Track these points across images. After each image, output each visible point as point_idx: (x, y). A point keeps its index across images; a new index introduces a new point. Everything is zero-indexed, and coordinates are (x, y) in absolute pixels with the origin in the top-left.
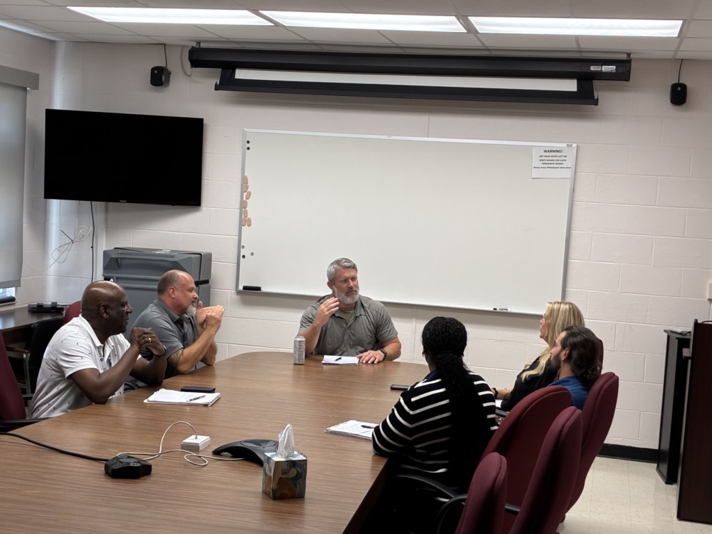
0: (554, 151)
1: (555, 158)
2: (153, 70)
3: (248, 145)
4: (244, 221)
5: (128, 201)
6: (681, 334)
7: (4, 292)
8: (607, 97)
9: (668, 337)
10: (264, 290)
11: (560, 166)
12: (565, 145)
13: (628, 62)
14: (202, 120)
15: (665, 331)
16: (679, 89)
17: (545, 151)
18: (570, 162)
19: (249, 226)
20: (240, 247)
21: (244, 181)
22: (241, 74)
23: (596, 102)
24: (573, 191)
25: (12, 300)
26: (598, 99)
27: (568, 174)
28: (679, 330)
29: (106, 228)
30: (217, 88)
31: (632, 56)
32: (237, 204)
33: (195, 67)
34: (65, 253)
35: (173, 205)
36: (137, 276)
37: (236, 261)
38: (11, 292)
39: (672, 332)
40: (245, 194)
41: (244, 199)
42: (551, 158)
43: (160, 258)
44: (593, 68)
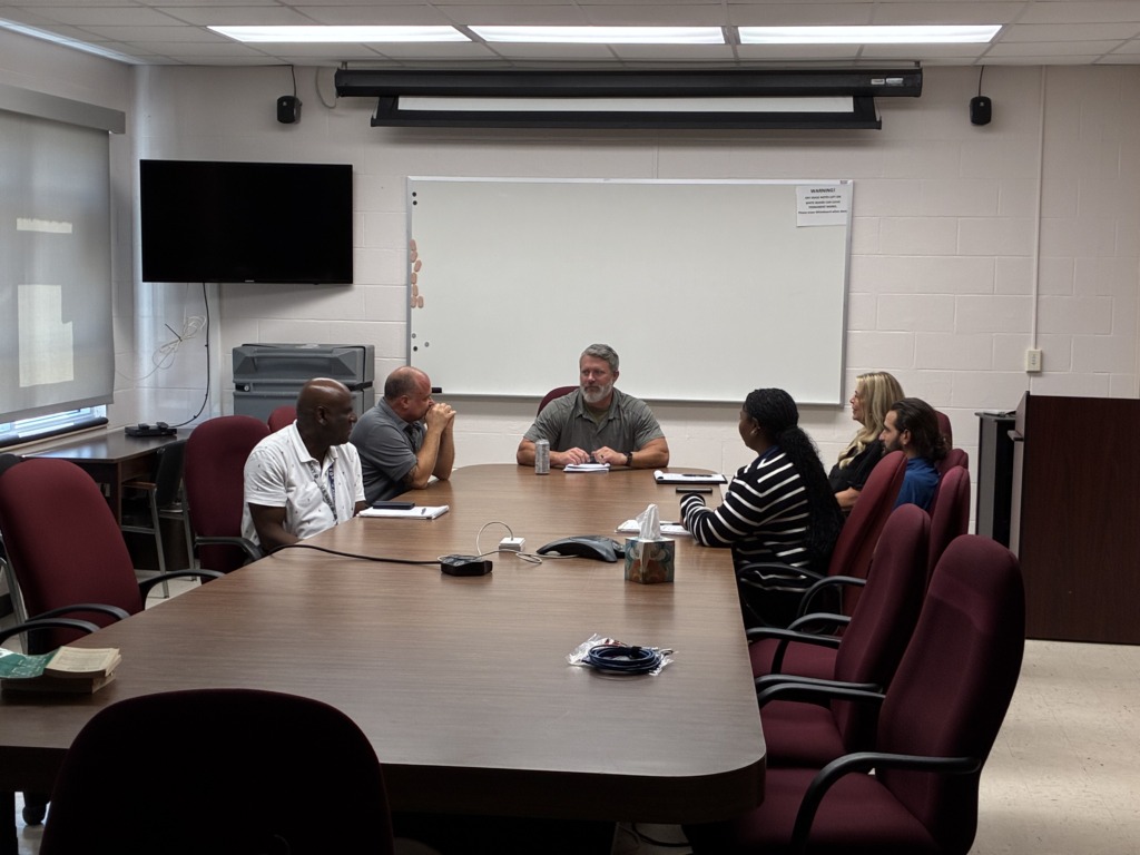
0: (824, 191)
1: (825, 200)
2: (280, 101)
3: (414, 199)
4: (413, 300)
5: (256, 282)
6: (998, 415)
7: (92, 412)
8: (892, 117)
9: (981, 420)
10: (444, 392)
11: (833, 209)
12: (838, 182)
13: (918, 72)
14: (351, 167)
15: (976, 414)
16: (982, 104)
17: (813, 191)
18: (844, 205)
19: (421, 307)
20: (409, 336)
21: (412, 246)
22: (406, 104)
23: (878, 126)
24: (850, 241)
25: (103, 422)
26: (880, 121)
27: (843, 219)
28: (996, 411)
29: (221, 318)
30: (374, 123)
31: (921, 64)
32: (403, 280)
33: (343, 96)
34: (172, 354)
35: (316, 283)
36: (282, 381)
37: (404, 355)
38: (100, 412)
39: (986, 414)
40: (413, 265)
41: (413, 271)
42: (821, 200)
43: (314, 355)
44: (874, 82)
